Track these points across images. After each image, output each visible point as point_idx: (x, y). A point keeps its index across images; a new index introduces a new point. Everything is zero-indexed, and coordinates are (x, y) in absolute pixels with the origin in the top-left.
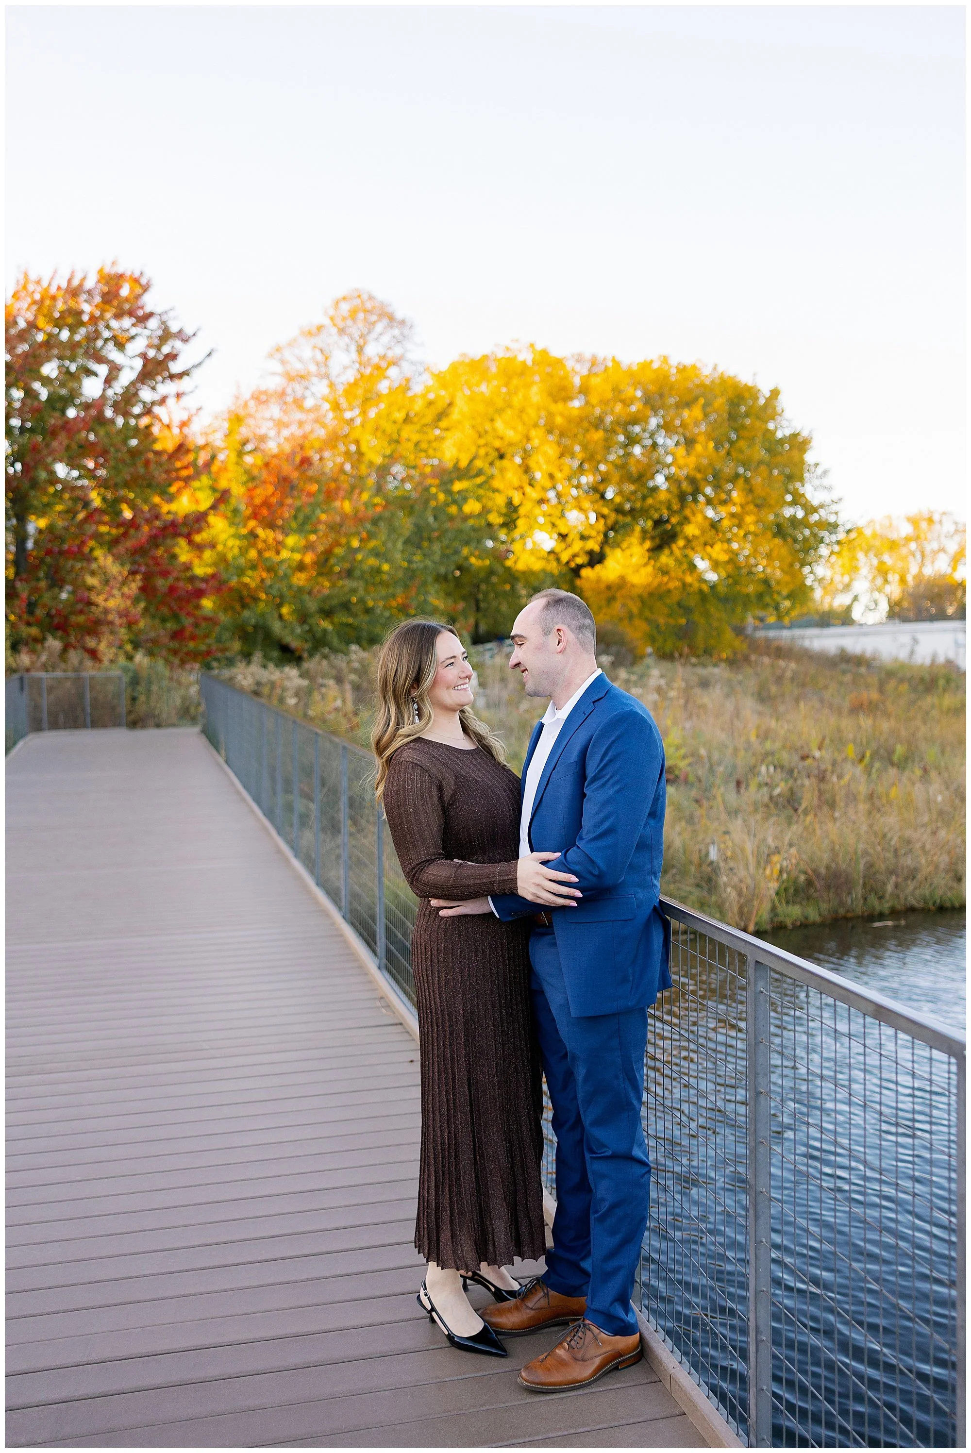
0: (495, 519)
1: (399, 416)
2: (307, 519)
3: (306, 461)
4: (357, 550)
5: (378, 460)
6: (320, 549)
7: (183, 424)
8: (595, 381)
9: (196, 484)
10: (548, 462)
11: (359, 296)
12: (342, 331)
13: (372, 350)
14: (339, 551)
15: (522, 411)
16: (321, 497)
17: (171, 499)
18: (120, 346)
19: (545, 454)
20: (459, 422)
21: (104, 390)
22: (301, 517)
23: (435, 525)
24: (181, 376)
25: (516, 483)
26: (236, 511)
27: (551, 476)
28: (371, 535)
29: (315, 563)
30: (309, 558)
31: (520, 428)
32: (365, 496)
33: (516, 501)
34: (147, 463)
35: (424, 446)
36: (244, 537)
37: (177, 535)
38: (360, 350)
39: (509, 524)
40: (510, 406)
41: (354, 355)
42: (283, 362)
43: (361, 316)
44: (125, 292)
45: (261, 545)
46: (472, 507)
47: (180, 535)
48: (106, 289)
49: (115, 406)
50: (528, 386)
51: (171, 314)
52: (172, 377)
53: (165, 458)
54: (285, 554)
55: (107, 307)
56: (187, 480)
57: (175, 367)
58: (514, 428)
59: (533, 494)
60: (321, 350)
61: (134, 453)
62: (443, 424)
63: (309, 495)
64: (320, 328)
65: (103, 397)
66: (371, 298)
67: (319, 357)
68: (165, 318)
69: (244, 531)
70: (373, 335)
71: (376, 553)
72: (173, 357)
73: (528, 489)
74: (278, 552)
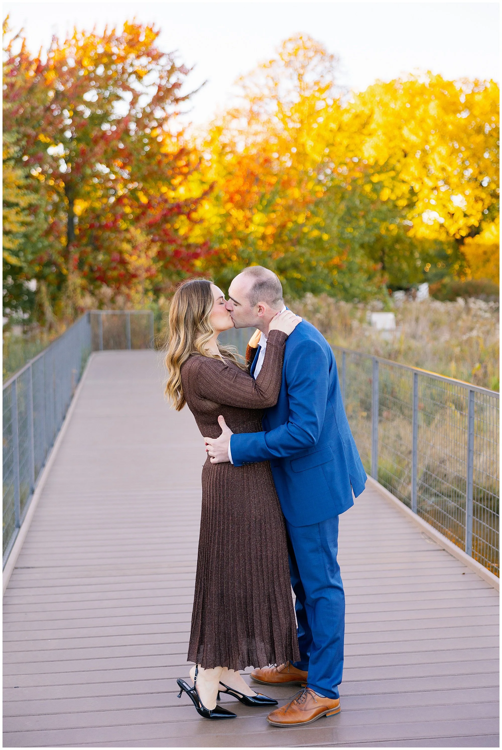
0: (403, 203)
1: (334, 126)
2: (270, 203)
3: (267, 161)
4: (303, 225)
5: (318, 159)
6: (278, 223)
7: (180, 134)
8: (478, 98)
9: (190, 177)
10: (442, 159)
11: (301, 38)
12: (288, 64)
13: (309, 78)
14: (290, 225)
15: (423, 120)
16: (279, 187)
17: (174, 189)
18: (139, 78)
19: (439, 154)
20: (375, 130)
21: (130, 110)
22: (265, 202)
23: (361, 207)
24: (183, 99)
25: (416, 174)
26: (217, 198)
27: (443, 169)
28: (314, 214)
29: (274, 236)
30: (270, 231)
31: (421, 134)
32: (310, 185)
33: (417, 188)
34: (159, 162)
35: (352, 147)
36: (224, 215)
37: (180, 213)
38: (300, 77)
39: (411, 205)
40: (413, 117)
41: (296, 82)
42: (244, 87)
43: (301, 52)
44: (142, 38)
45: (234, 221)
46: (386, 194)
47: (182, 213)
48: (130, 37)
49: (138, 122)
50: (427, 102)
51: (176, 54)
52: (177, 100)
53: (171, 158)
54: (252, 228)
55: (131, 50)
56: (185, 175)
57: (179, 93)
58: (417, 134)
59: (429, 183)
60: (273, 79)
61: (150, 156)
62: (365, 131)
63: (270, 184)
64: (272, 62)
65: (129, 115)
66: (310, 39)
67: (271, 84)
68: (172, 56)
69: (223, 211)
70: (310, 67)
71: (317, 227)
72: (177, 85)
73: (426, 180)
74: (247, 227)
